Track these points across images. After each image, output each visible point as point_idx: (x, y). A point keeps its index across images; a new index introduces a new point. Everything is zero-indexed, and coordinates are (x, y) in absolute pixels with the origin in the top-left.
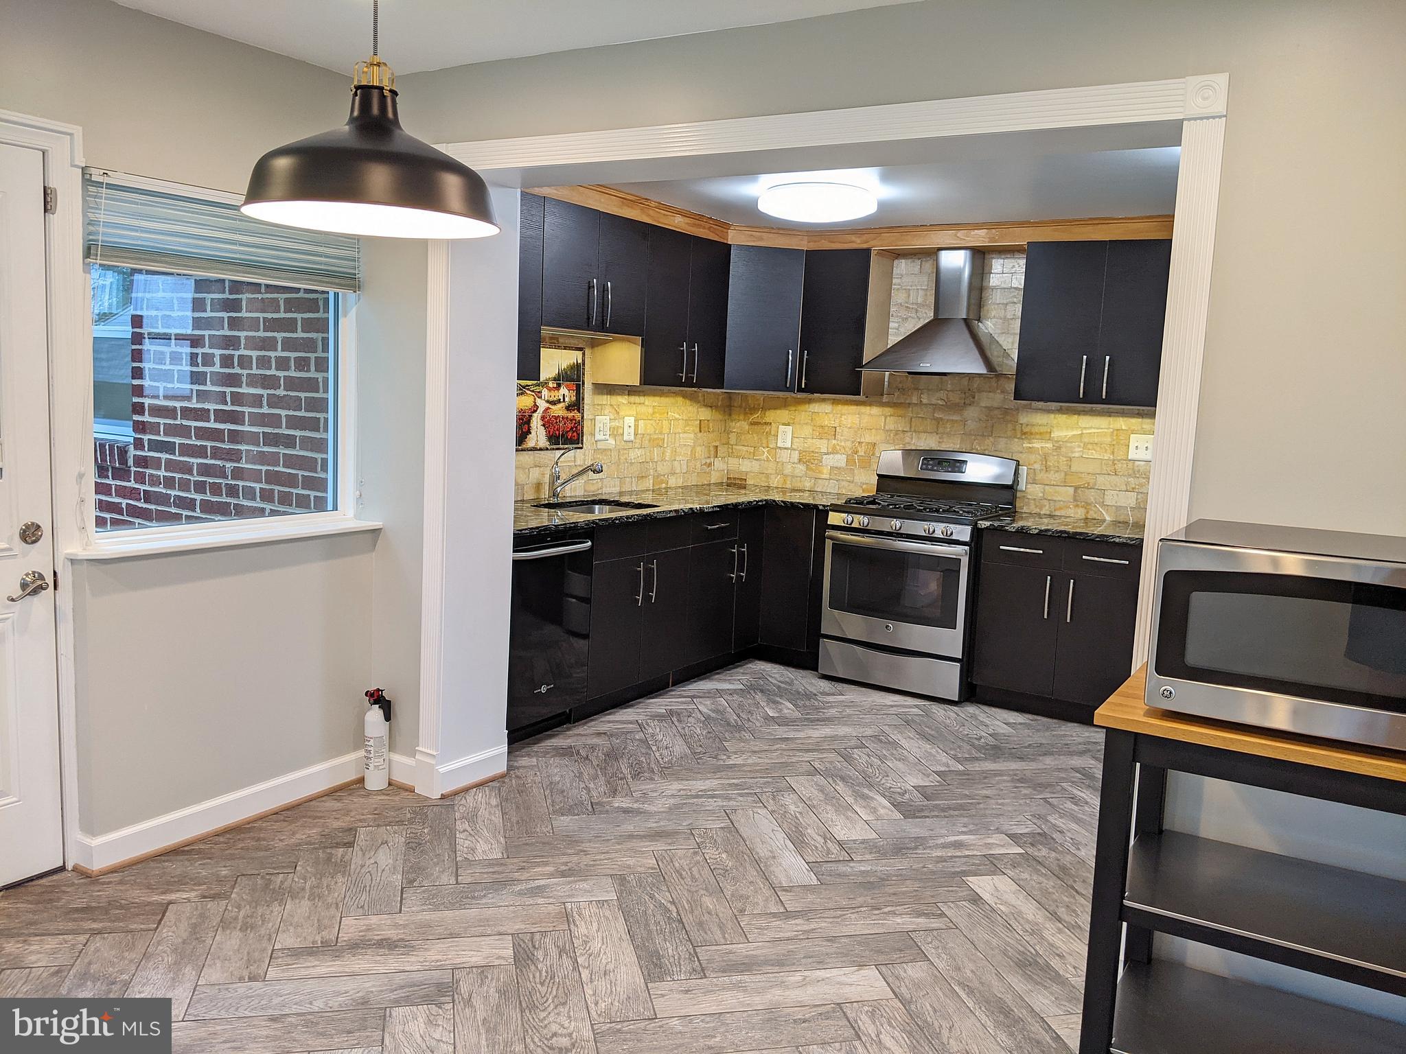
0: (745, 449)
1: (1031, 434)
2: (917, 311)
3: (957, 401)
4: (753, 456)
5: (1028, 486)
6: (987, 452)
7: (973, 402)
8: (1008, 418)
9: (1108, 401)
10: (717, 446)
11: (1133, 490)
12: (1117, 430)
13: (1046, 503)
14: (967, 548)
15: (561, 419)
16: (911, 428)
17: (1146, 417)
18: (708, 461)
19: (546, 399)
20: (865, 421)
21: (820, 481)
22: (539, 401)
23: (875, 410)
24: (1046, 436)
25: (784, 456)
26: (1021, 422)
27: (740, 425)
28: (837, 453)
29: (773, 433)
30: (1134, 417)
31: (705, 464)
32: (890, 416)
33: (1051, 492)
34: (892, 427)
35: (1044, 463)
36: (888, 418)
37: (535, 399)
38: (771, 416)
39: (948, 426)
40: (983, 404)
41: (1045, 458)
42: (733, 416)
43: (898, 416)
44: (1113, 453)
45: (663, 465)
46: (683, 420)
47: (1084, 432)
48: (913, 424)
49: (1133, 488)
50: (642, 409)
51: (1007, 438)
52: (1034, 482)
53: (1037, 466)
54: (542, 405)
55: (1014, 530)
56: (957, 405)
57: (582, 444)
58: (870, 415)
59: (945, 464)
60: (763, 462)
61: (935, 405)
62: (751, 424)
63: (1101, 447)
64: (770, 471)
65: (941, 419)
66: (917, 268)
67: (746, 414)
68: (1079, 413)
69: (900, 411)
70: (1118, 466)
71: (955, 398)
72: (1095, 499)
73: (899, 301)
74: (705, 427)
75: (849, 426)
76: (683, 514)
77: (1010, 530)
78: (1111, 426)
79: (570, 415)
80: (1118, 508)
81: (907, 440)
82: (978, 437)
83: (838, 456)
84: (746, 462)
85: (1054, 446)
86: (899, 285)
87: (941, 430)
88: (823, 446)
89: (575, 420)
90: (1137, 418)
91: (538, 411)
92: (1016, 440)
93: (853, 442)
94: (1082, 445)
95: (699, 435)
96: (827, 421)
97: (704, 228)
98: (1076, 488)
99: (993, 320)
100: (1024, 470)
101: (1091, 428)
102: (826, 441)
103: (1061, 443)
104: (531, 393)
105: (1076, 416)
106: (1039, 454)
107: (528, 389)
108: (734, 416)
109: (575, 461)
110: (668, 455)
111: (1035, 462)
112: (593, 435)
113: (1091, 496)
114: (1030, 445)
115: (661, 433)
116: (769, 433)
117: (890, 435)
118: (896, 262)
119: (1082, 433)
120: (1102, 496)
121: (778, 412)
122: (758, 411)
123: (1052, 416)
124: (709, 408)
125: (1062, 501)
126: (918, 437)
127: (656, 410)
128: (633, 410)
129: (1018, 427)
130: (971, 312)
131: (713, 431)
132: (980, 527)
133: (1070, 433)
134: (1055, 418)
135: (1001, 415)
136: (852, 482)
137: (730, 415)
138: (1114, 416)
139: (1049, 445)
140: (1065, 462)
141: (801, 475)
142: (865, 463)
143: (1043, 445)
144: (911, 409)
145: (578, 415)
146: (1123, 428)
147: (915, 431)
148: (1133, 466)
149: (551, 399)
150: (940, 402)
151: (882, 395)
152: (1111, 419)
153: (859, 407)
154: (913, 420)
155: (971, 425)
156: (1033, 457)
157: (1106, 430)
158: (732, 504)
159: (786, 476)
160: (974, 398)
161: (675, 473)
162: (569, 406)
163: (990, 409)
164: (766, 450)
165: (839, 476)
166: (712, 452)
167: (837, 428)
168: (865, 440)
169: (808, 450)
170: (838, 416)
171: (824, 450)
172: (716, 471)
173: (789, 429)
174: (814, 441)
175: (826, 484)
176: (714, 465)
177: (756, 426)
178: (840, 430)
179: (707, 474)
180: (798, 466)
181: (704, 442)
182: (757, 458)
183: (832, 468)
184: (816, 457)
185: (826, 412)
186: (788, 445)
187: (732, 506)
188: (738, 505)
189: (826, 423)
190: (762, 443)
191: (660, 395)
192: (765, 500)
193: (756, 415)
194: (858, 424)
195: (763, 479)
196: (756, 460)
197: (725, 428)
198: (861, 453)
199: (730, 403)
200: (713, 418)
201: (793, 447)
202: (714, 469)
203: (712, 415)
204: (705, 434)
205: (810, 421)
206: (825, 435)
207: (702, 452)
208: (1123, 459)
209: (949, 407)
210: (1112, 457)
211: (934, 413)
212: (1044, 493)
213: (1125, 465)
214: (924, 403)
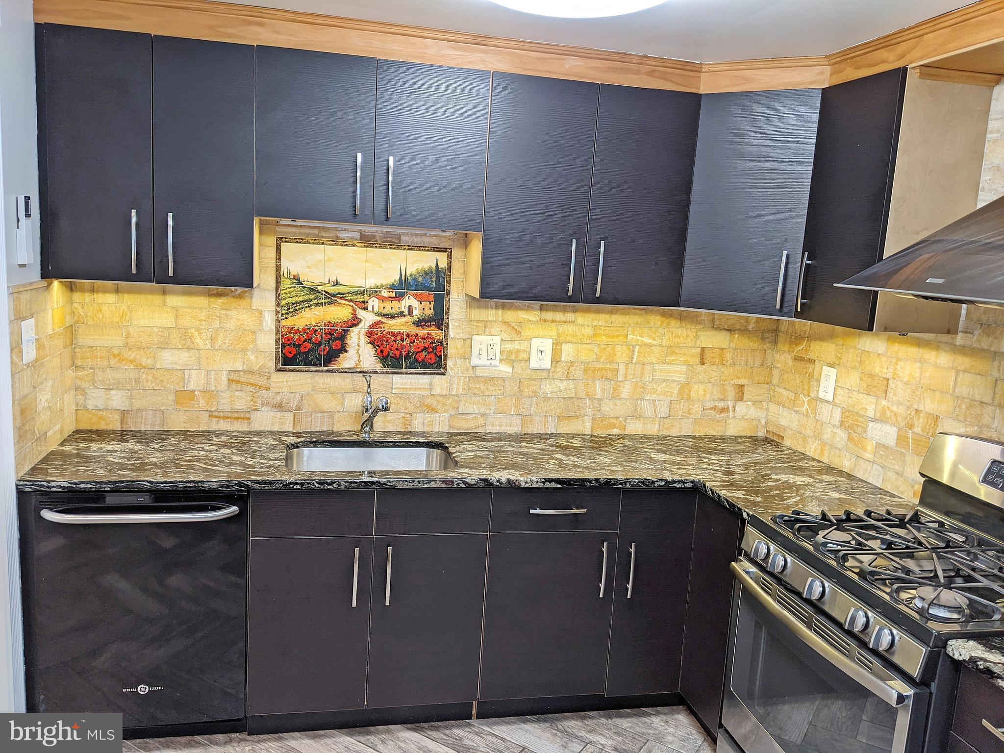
0: (785, 393)
4: (792, 405)
10: (742, 386)
14: (912, 691)
15: (405, 337)
16: (994, 398)
18: (721, 405)
19: (376, 309)
20: (927, 374)
21: (862, 462)
22: (361, 313)
23: (944, 358)
25: (825, 412)
27: (783, 358)
28: (887, 422)
29: (816, 375)
31: (714, 408)
32: (965, 371)
34: (965, 392)
36: (962, 374)
37: (355, 310)
38: (815, 349)
42: (779, 344)
43: (976, 373)
45: (616, 404)
46: (661, 346)
48: (998, 392)
50: (570, 329)
54: (368, 318)
57: (445, 369)
58: (936, 366)
60: (802, 416)
62: (795, 359)
64: (808, 432)
67: (791, 343)
69: (981, 365)
74: (713, 358)
75: (905, 380)
79: (423, 332)
83: (887, 428)
84: (785, 412)
88: (870, 406)
89: (433, 338)
91: (361, 325)
93: (909, 408)
95: (700, 368)
96: (880, 368)
97: (638, 72)
102: (873, 400)
104: (347, 303)
107: (341, 298)
108: (780, 346)
109: (431, 389)
110: (626, 390)
112: (467, 357)
115: (611, 362)
116: (811, 375)
117: (960, 405)
121: (825, 345)
122: (804, 340)
124: (728, 333)
127: (602, 332)
128: (552, 330)
131: (734, 364)
132: (954, 655)
136: (902, 476)
137: (775, 343)
141: (840, 446)
142: (924, 447)
144: (996, 363)
145: (436, 334)
149: (385, 312)
151: (954, 332)
153: (921, 350)
158: (597, 480)
159: (824, 444)
161: (640, 416)
162: (420, 321)
164: (806, 399)
165: (885, 461)
166: (731, 393)
167: (891, 381)
168: (924, 407)
169: (851, 409)
170: (894, 360)
171: (870, 414)
172: (740, 419)
173: (833, 372)
174: (861, 396)
175: (869, 468)
176: (734, 410)
177: (800, 362)
178: (893, 385)
179: (718, 422)
180: (838, 431)
181: (712, 378)
182: (797, 409)
183: (879, 445)
184: (860, 422)
185: (879, 352)
186: (830, 397)
187: (594, 484)
188: (614, 484)
189: (877, 370)
190: (803, 389)
191: (611, 312)
192: (692, 482)
193: (800, 348)
194: (918, 379)
195: (800, 442)
196: (796, 412)
197: (763, 361)
198: (918, 430)
199: (777, 327)
200: (733, 345)
201: (837, 401)
202: (734, 417)
203: (731, 341)
204: (714, 368)
205: (858, 365)
206: (874, 389)
207: (705, 391)
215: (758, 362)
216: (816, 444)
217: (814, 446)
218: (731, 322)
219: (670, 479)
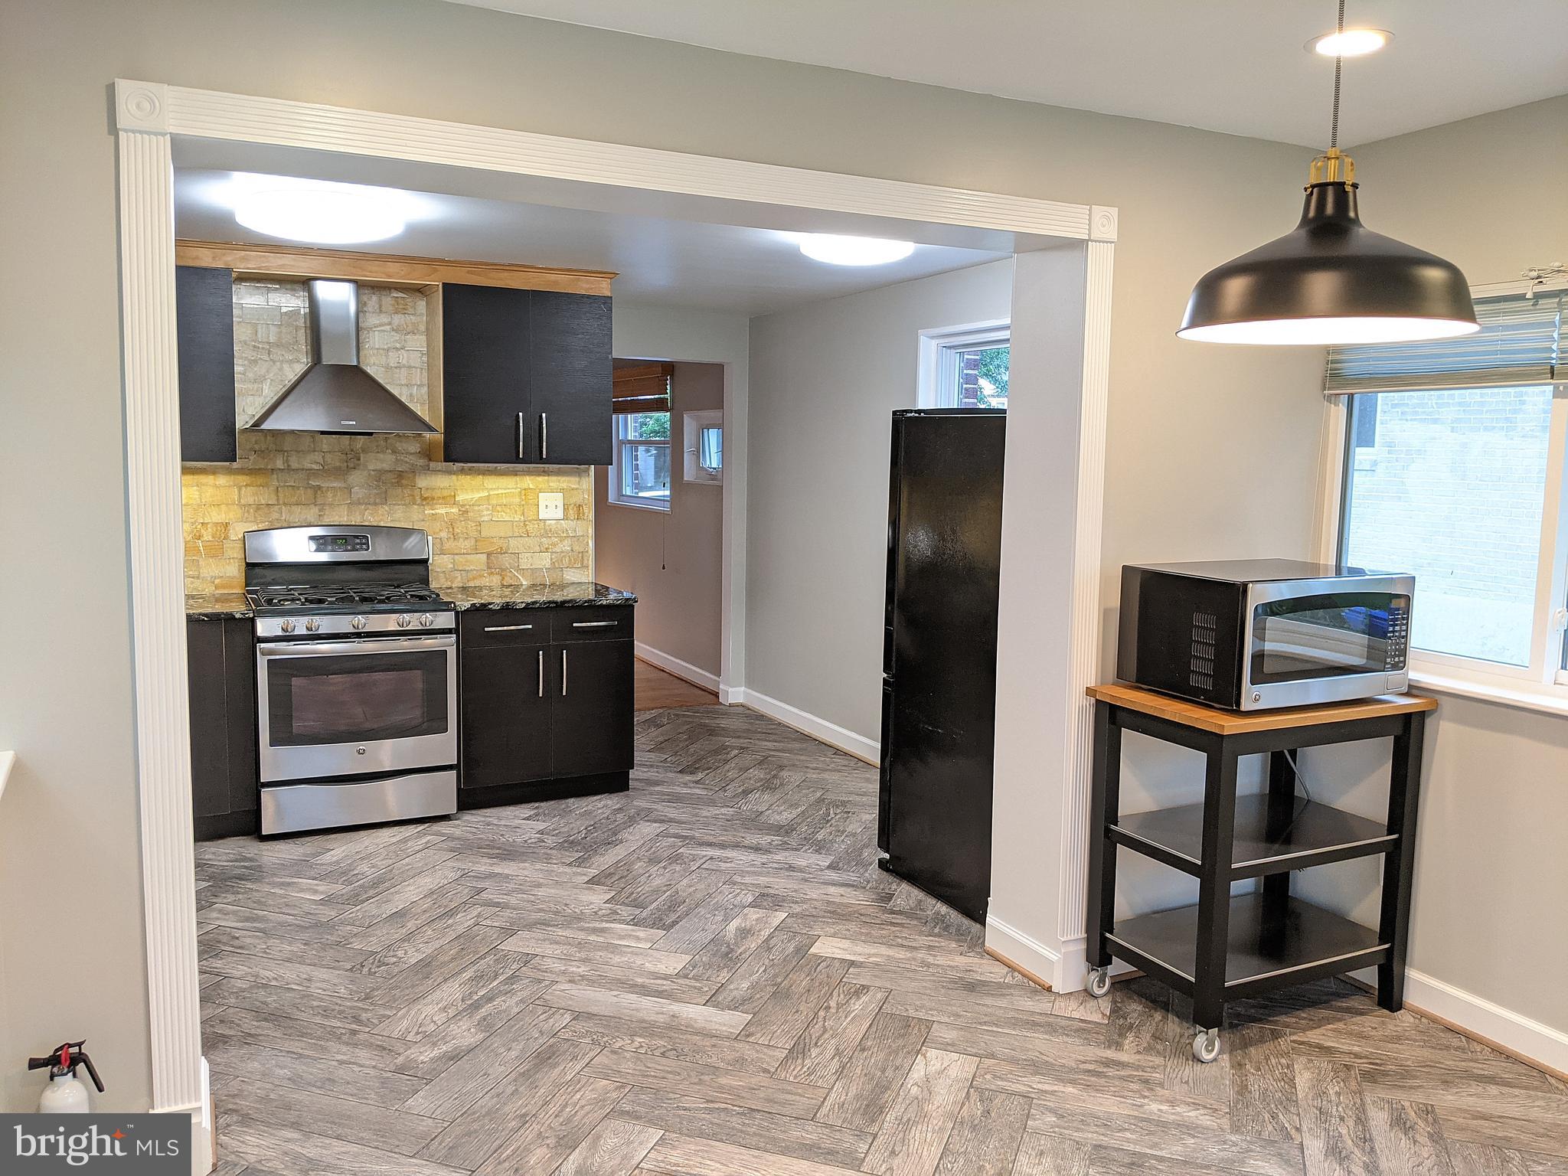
1: (433, 499)
2: (269, 352)
3: (338, 464)
5: (435, 558)
6: (382, 524)
7: (359, 465)
8: (404, 482)
9: (548, 461)
12: (525, 489)
13: (457, 574)
14: (453, 636)
16: (278, 500)
17: (552, 475)
20: (208, 494)
23: (222, 480)
24: (450, 500)
26: (419, 486)
30: (539, 475)
32: (246, 486)
33: (461, 562)
34: (251, 501)
35: (451, 530)
36: (244, 489)
39: (330, 494)
40: (371, 467)
41: (452, 524)
43: (257, 486)
44: (523, 514)
47: (491, 493)
48: (281, 495)
49: (546, 549)
51: (404, 505)
53: (443, 535)
56: (338, 469)
58: (216, 486)
59: (341, 541)
61: (309, 470)
63: (510, 509)
65: (319, 487)
68: (484, 473)
69: (260, 480)
70: (530, 527)
71: (334, 460)
72: (509, 564)
73: (246, 338)
78: (520, 486)
80: (534, 570)
81: (275, 515)
82: (370, 507)
85: (459, 510)
87: (320, 500)
90: (544, 476)
92: (416, 507)
93: (193, 524)
94: (490, 507)
98: (489, 555)
101: (498, 489)
103: (468, 507)
105: (481, 476)
106: (444, 521)
111: (440, 530)
113: (506, 561)
114: (433, 512)
117: (248, 511)
119: (489, 495)
120: (516, 560)
123: (454, 477)
125: (474, 570)
126: (289, 511)
129: (417, 492)
132: (460, 610)
133: (477, 496)
134: (458, 480)
135: (395, 478)
136: (198, 578)
138: (520, 475)
139: (455, 510)
140: (474, 528)
142: (216, 550)
143: (448, 510)
144: (275, 476)
146: (531, 486)
147: (285, 504)
148: (544, 525)
150: (315, 467)
152: (518, 479)
154: (280, 489)
155: (358, 492)
156: (437, 525)
160: (359, 460)
163: (381, 472)
168: (211, 519)
194: (198, 499)
198: (207, 537)
208: (534, 520)
209: (327, 471)
210: (522, 518)
211: (309, 479)
212: (454, 563)
213: (537, 526)
214: (293, 468)
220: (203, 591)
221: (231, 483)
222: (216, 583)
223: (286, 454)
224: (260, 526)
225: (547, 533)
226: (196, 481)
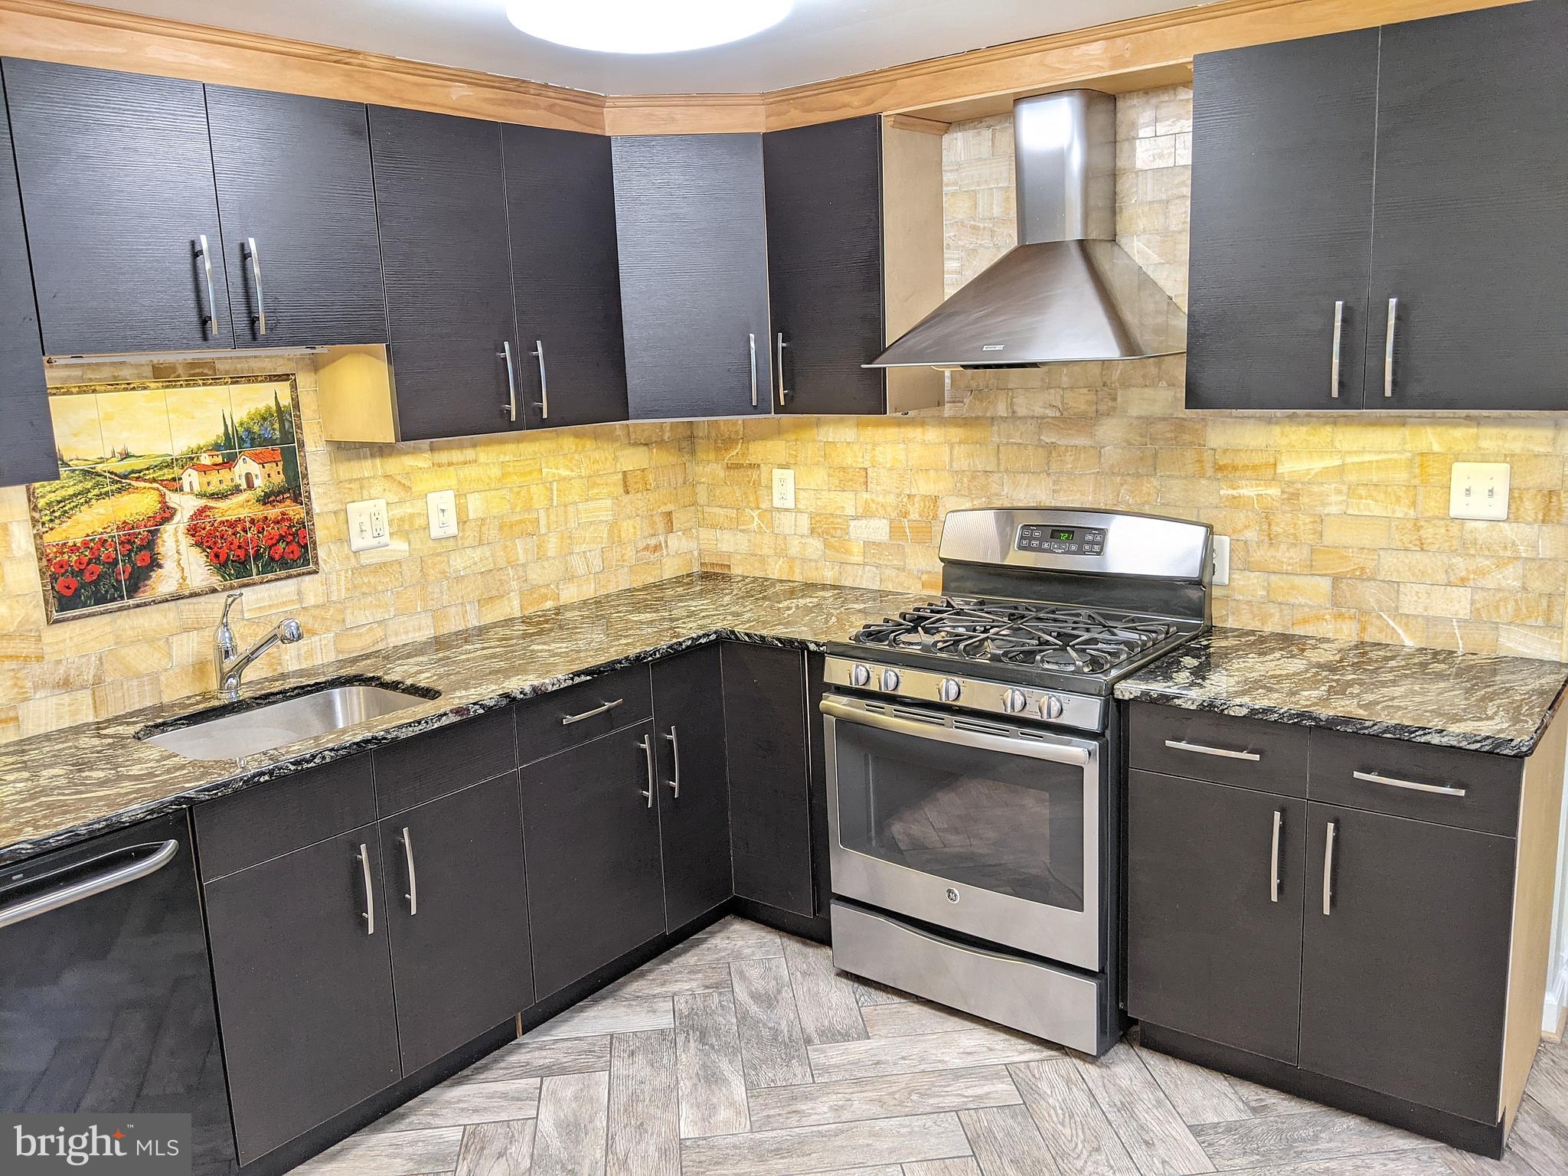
0: (722, 511)
1: (1235, 468)
2: (993, 233)
3: (1083, 407)
4: (736, 525)
5: (1234, 576)
6: (1147, 509)
7: (1114, 409)
8: (1186, 437)
9: (1400, 400)
10: (670, 513)
11: (1463, 582)
12: (1422, 454)
13: (1273, 609)
14: (1094, 745)
15: (248, 525)
16: (999, 464)
18: (653, 542)
19: (197, 488)
20: (915, 454)
21: (849, 568)
22: (173, 499)
23: (932, 434)
24: (1266, 470)
25: (786, 523)
26: (1212, 446)
27: (709, 469)
28: (873, 516)
29: (764, 482)
30: (1459, 425)
31: (646, 548)
32: (960, 443)
33: (1283, 588)
34: (964, 464)
35: (1265, 527)
36: (957, 447)
37: (163, 496)
38: (758, 451)
39: (1069, 458)
40: (1134, 412)
41: (1267, 516)
42: (699, 454)
43: (972, 443)
44: (1414, 504)
45: (544, 568)
46: (580, 477)
47: (1349, 460)
48: (1003, 458)
49: (1462, 579)
50: (471, 472)
51: (1186, 477)
52: (1248, 567)
53: (1251, 535)
54: (186, 505)
55: (1193, 707)
56: (1083, 416)
57: (317, 563)
58: (924, 443)
59: (1064, 536)
60: (753, 534)
61: (1043, 418)
62: (729, 468)
63: (1385, 492)
64: (766, 551)
65: (1054, 445)
66: (985, 149)
67: (717, 449)
68: (1335, 422)
69: (977, 434)
70: (1428, 532)
71: (1079, 402)
72: (1378, 601)
73: (960, 217)
74: (636, 483)
75: (888, 466)
76: (481, 711)
77: (1184, 706)
78: (1408, 447)
79: (273, 512)
80: (1431, 621)
81: (995, 488)
82: (1128, 480)
83: (875, 523)
84: (727, 536)
85: (1283, 492)
86: (955, 184)
87: (1054, 467)
88: (848, 503)
89: (290, 520)
90: (1468, 426)
91: (177, 518)
92: (1203, 482)
93: (899, 495)
94: (1344, 488)
95: (625, 499)
96: (852, 458)
97: (537, 107)
98: (1336, 580)
99: (1142, 237)
100: (1223, 543)
101: (1363, 451)
102: (851, 495)
103: (1300, 486)
104: (147, 485)
105: (1329, 428)
106: (1253, 510)
107: (137, 479)
108: (701, 455)
109: (300, 600)
110: (552, 546)
111: (1246, 527)
112: (344, 539)
113: (1370, 594)
114: (1234, 492)
115: (529, 510)
116: (757, 484)
117: (962, 480)
118: (946, 138)
119: (1343, 464)
120: (1393, 596)
121: (770, 444)
122: (737, 443)
123: (1276, 430)
124: (645, 448)
125: (1306, 605)
126: (1013, 483)
127: (511, 470)
128: (450, 477)
129: (1207, 456)
130: (1092, 226)
131: (657, 487)
132: (1121, 697)
133: (1317, 465)
134: (1282, 434)
135: (1172, 431)
136: (904, 570)
137: (693, 452)
139: (1274, 491)
140: (1310, 526)
141: (815, 557)
142: (921, 537)
143: (1262, 490)
144: (995, 428)
145: (295, 511)
146: (1436, 448)
147: (1007, 471)
148: (1461, 530)
149: (211, 489)
150: (1050, 413)
151: (940, 403)
152: (1406, 432)
153: (902, 430)
154: (1001, 448)
155: (1113, 455)
156: (1241, 518)
157: (1395, 456)
158: (627, 658)
159: (792, 560)
160: (1114, 399)
161: (573, 577)
162: (267, 495)
163: (1148, 421)
164: (755, 513)
165: (879, 559)
166: (661, 526)
167: (869, 471)
168: (918, 490)
169: (823, 511)
170: (869, 447)
171: (851, 511)
172: (674, 556)
173: (788, 474)
174: (833, 495)
175: (860, 573)
176: (667, 546)
177: (736, 470)
178: (875, 474)
179: (653, 564)
180: (810, 540)
181: (638, 509)
182: (744, 527)
183: (867, 544)
184: (838, 524)
185: (848, 440)
186: (790, 504)
187: (625, 664)
188: (645, 658)
189: (849, 461)
190: (749, 502)
191: (518, 441)
192: (715, 633)
193: (734, 453)
194: (905, 462)
195: (757, 565)
196: (742, 531)
197: (685, 477)
198: (914, 515)
199: (692, 433)
200: (653, 463)
201: (799, 506)
202: (668, 554)
203: (650, 459)
204: (639, 495)
205: (823, 459)
206: (850, 483)
207: (635, 528)
208: (1438, 518)
209: (1070, 421)
210: (1412, 512)
211: (1040, 433)
212: (1268, 588)
213: (1443, 531)
214: (1019, 414)
215: (680, 481)
216: (780, 562)
217: (778, 566)
218: (646, 433)
219: (694, 635)
220: (909, 588)
221: (942, 439)
222: (923, 579)
223: (1010, 394)
224: (975, 503)
225: (1466, 546)
226: (902, 436)
